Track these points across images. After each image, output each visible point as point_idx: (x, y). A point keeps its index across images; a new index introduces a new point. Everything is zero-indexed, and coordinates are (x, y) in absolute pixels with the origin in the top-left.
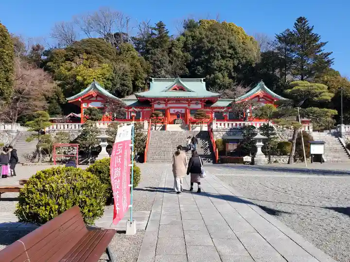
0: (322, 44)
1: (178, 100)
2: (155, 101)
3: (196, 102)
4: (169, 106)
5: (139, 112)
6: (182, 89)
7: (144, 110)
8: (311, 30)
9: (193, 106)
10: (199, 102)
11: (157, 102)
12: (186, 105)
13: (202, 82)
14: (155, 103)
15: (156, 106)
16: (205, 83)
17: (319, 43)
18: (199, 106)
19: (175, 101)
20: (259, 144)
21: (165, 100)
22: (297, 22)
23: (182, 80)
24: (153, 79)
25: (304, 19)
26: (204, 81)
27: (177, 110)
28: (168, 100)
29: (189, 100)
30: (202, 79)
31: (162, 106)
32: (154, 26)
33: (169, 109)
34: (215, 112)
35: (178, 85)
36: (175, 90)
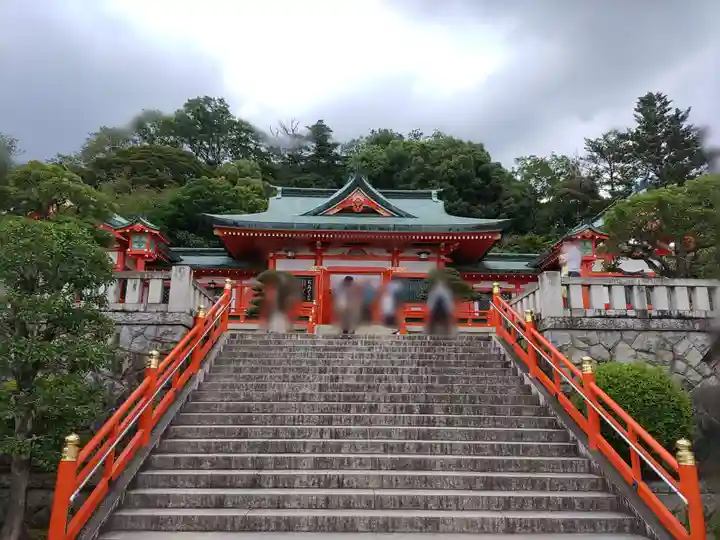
1: (357, 246)
2: (279, 246)
3: (419, 249)
4: (327, 264)
6: (369, 211)
7: (245, 282)
11: (287, 248)
12: (387, 265)
13: (435, 199)
14: (280, 257)
15: (283, 266)
16: (441, 203)
18: (428, 268)
19: (346, 250)
21: (311, 244)
24: (279, 188)
28: (325, 247)
29: (397, 246)
30: (434, 192)
31: (307, 266)
33: (328, 273)
35: (358, 197)
36: (347, 211)
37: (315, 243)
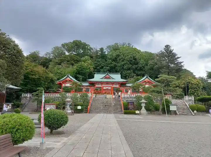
0: (178, 58)
1: (107, 83)
2: (96, 83)
3: (116, 84)
4: (103, 85)
5: (89, 88)
6: (109, 78)
7: (91, 87)
8: (173, 51)
9: (114, 86)
10: (117, 84)
11: (97, 84)
12: (111, 85)
15: (97, 86)
16: (120, 75)
17: (176, 57)
18: (118, 86)
20: (143, 105)
21: (101, 83)
22: (165, 48)
23: (109, 74)
24: (96, 73)
25: (169, 46)
26: (120, 74)
27: (107, 88)
28: (103, 83)
29: (113, 83)
31: (100, 86)
32: (99, 50)
33: (103, 87)
34: (125, 89)
35: (107, 76)
36: (106, 78)
37: (102, 83)
